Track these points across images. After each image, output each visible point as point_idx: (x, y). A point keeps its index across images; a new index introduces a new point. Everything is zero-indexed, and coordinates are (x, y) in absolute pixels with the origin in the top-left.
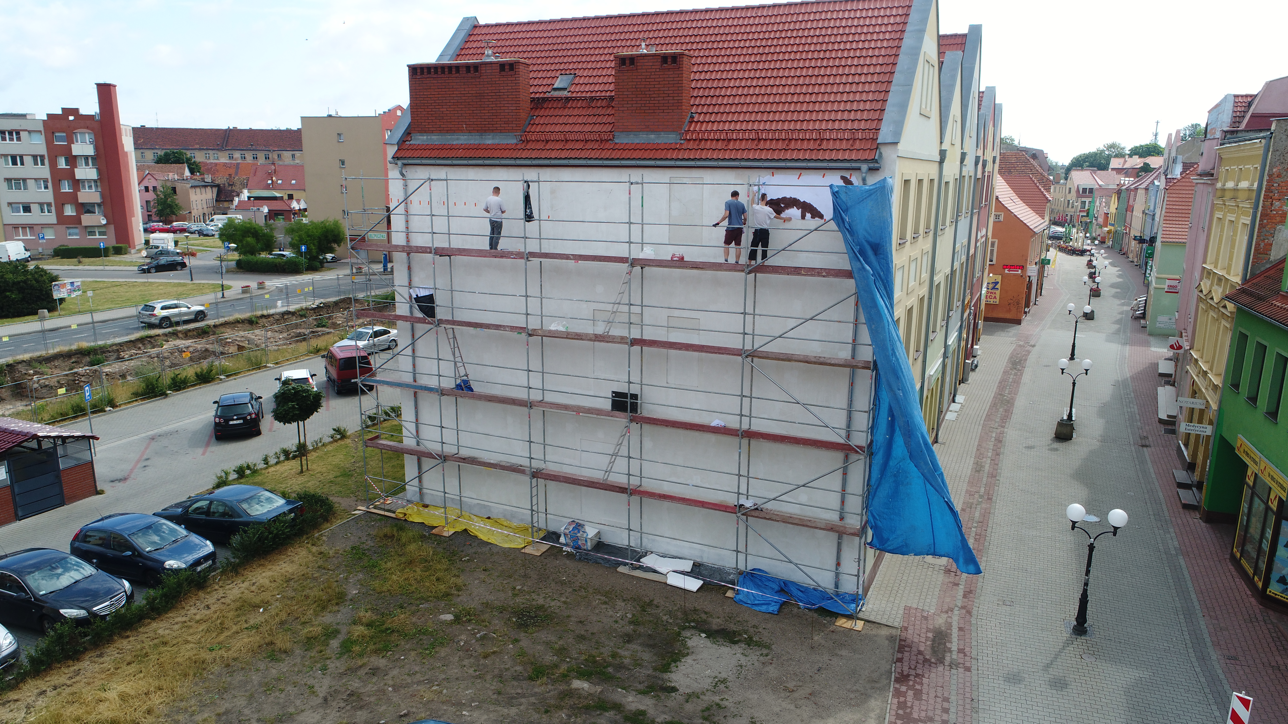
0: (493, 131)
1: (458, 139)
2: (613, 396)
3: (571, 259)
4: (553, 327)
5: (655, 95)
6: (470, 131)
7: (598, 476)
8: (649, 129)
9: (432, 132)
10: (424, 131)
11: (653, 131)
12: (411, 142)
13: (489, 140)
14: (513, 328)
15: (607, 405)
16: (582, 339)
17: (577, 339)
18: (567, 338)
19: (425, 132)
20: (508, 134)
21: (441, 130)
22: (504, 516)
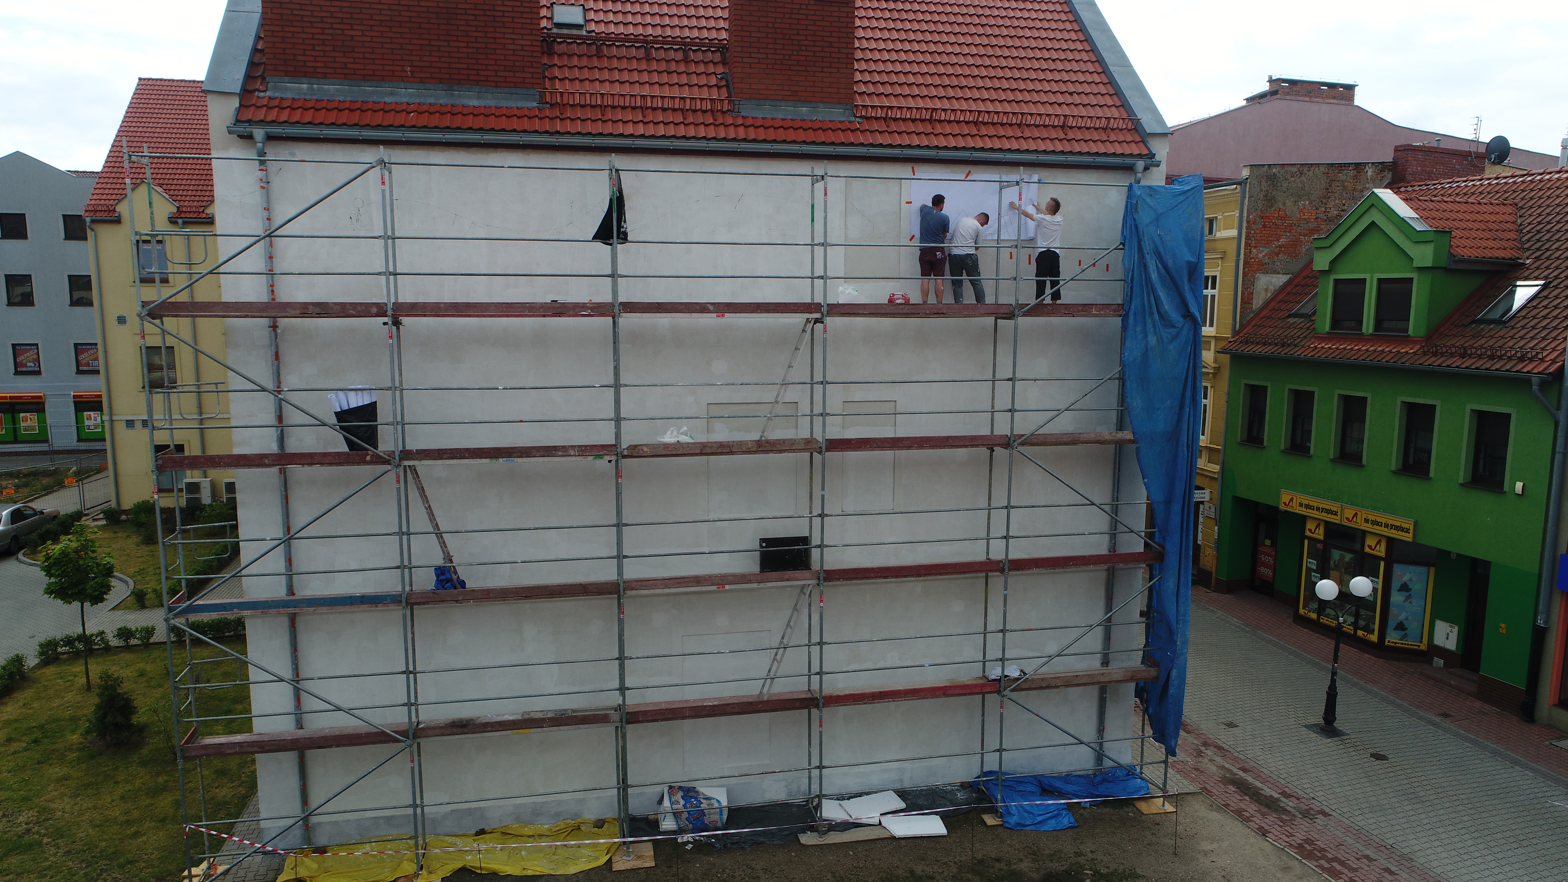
0: (477, 83)
1: (392, 94)
2: (761, 546)
3: (710, 312)
4: (669, 438)
5: (806, 43)
6: (422, 81)
7: (750, 690)
8: (798, 98)
9: (325, 76)
10: (298, 72)
11: (805, 101)
12: (268, 94)
13: (471, 99)
14: (584, 450)
15: (750, 564)
16: (731, 453)
17: (722, 454)
18: (701, 454)
19: (306, 75)
20: (513, 90)
21: (346, 74)
22: (518, 819)
